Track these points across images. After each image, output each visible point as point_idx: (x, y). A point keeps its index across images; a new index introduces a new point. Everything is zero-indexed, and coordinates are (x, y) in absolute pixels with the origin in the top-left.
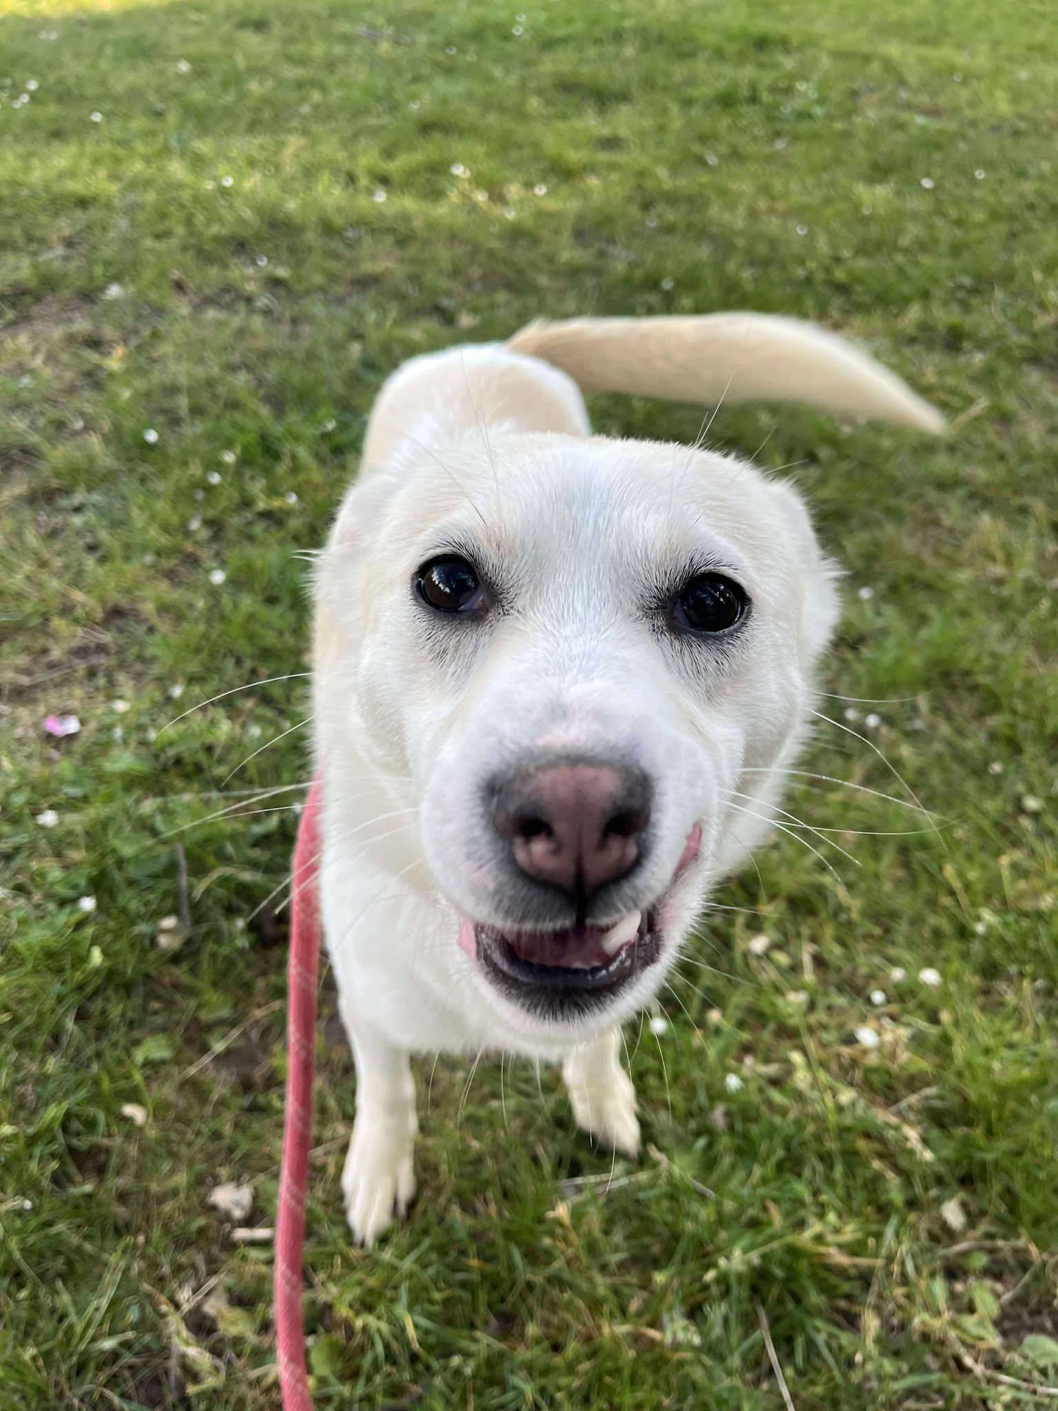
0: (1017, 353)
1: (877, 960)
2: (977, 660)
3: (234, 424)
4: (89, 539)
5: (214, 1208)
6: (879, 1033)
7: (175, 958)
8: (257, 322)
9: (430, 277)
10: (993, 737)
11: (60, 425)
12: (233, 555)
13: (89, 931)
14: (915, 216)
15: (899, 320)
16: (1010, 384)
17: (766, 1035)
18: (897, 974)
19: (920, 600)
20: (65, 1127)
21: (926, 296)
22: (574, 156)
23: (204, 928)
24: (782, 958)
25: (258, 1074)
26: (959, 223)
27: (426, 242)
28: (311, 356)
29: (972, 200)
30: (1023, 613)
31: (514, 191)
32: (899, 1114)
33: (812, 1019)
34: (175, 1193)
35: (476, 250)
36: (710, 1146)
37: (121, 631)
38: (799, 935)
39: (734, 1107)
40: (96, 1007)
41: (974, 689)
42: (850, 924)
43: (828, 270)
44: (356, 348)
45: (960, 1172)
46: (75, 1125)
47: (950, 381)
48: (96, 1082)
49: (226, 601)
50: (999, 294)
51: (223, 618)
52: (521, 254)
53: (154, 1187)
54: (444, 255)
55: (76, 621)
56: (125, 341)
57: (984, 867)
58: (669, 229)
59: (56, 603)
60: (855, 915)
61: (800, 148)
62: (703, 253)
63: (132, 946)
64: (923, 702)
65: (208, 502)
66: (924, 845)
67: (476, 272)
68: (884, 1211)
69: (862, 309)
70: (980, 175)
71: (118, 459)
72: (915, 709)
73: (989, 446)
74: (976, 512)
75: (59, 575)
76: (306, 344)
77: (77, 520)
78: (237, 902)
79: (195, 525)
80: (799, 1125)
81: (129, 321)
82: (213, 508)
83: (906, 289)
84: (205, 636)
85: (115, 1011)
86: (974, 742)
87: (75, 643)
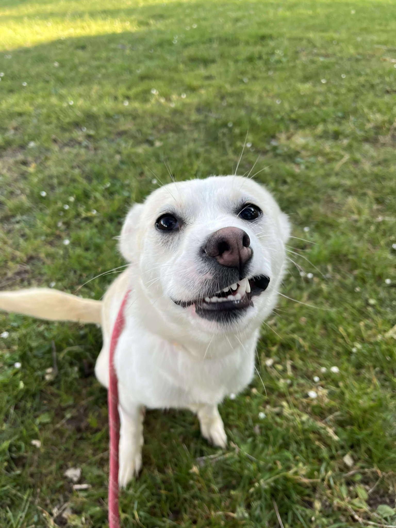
0: (360, 138)
1: (316, 365)
2: (348, 250)
3: (74, 187)
4: (22, 233)
5: (66, 478)
6: (317, 393)
7: (51, 383)
8: (83, 151)
9: (145, 129)
10: (356, 278)
11: (12, 193)
12: (73, 234)
13: (19, 375)
14: (320, 93)
15: (315, 131)
16: (358, 149)
17: (274, 397)
18: (323, 370)
19: (327, 230)
20: (10, 450)
21: (324, 121)
22: (195, 83)
23: (62, 371)
24: (280, 367)
25: (83, 425)
26: (337, 94)
27: (143, 118)
28: (102, 161)
29: (341, 86)
30: (365, 231)
31: (174, 97)
32: (326, 423)
33: (292, 390)
34: (51, 473)
35: (161, 119)
36: (254, 441)
37: (33, 265)
38: (285, 358)
39: (263, 425)
40: (22, 404)
41: (348, 261)
42: (305, 352)
43: (289, 115)
44: (118, 157)
45: (350, 444)
46: (14, 449)
47: (335, 150)
48: (21, 432)
49: (71, 251)
50: (352, 118)
51: (70, 257)
52: (177, 119)
53: (44, 471)
54: (150, 121)
55: (17, 262)
56: (35, 161)
57: (354, 326)
58: (231, 105)
59: (10, 257)
60: (307, 348)
61: (278, 73)
62: (243, 113)
63: (36, 380)
64: (330, 267)
65: (65, 216)
66: (332, 320)
67: (161, 126)
68: (320, 460)
69: (302, 127)
70: (343, 76)
71: (32, 203)
72: (326, 271)
73: (351, 172)
74: (347, 197)
75: (11, 246)
76: (100, 157)
77: (17, 226)
78: (74, 361)
79: (60, 224)
80: (287, 429)
81: (37, 154)
82: (67, 217)
83: (317, 119)
84: (63, 264)
85: (29, 405)
86: (350, 280)
87: (16, 270)
